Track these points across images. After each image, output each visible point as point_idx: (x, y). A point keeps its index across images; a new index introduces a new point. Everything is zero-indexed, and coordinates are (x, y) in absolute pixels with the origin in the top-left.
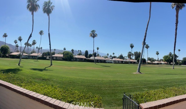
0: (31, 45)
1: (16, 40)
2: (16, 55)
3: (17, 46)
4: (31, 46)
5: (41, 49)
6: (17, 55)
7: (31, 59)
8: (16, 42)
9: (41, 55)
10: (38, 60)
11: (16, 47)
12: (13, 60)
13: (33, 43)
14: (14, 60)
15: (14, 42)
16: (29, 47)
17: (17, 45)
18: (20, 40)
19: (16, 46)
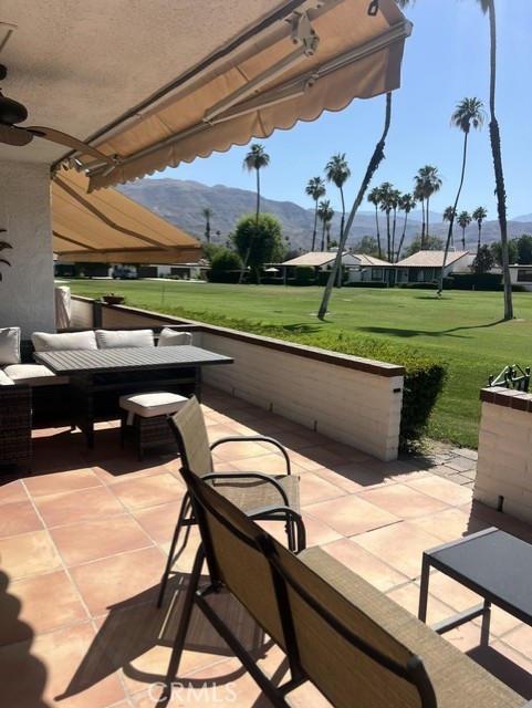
0: (407, 197)
1: (318, 180)
2: (317, 267)
3: (325, 214)
4: (407, 208)
5: (474, 222)
6: (324, 269)
7: (404, 287)
8: (315, 191)
9: (471, 259)
10: (445, 293)
11: (320, 223)
12: (297, 295)
13: (418, 188)
14: (304, 295)
15: (309, 191)
16: (399, 212)
17: (325, 205)
18: (338, 176)
19: (320, 213)
